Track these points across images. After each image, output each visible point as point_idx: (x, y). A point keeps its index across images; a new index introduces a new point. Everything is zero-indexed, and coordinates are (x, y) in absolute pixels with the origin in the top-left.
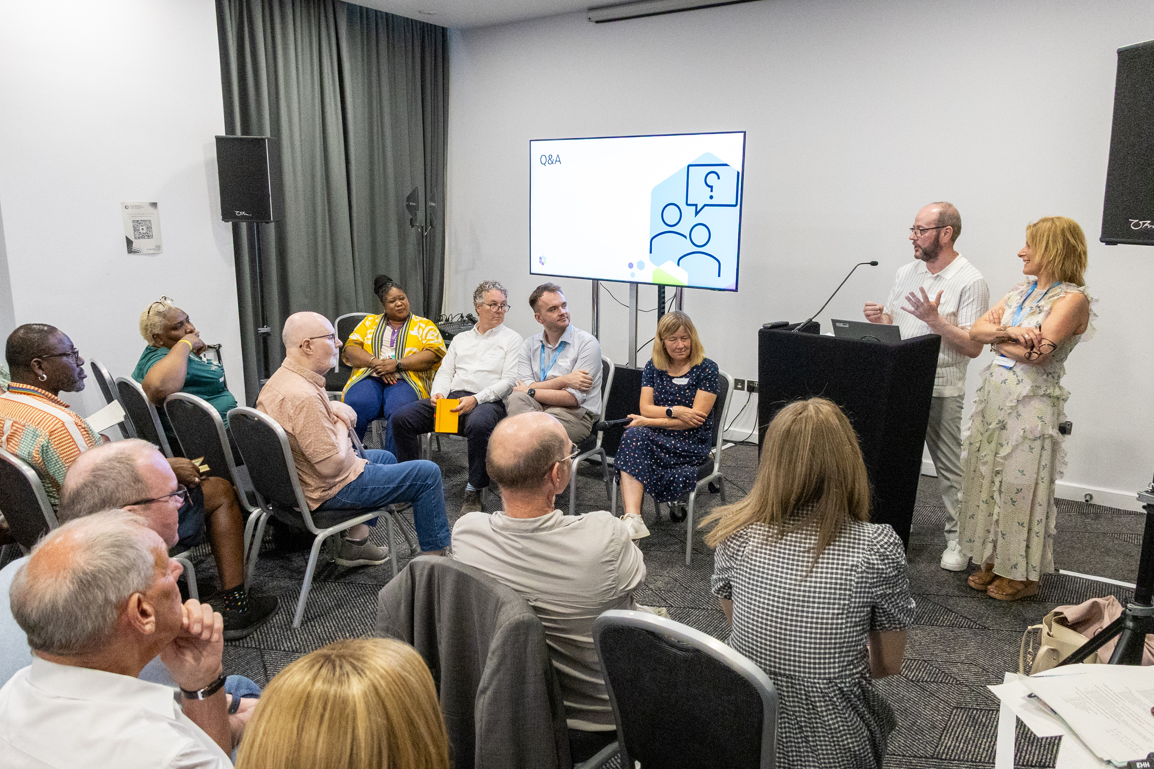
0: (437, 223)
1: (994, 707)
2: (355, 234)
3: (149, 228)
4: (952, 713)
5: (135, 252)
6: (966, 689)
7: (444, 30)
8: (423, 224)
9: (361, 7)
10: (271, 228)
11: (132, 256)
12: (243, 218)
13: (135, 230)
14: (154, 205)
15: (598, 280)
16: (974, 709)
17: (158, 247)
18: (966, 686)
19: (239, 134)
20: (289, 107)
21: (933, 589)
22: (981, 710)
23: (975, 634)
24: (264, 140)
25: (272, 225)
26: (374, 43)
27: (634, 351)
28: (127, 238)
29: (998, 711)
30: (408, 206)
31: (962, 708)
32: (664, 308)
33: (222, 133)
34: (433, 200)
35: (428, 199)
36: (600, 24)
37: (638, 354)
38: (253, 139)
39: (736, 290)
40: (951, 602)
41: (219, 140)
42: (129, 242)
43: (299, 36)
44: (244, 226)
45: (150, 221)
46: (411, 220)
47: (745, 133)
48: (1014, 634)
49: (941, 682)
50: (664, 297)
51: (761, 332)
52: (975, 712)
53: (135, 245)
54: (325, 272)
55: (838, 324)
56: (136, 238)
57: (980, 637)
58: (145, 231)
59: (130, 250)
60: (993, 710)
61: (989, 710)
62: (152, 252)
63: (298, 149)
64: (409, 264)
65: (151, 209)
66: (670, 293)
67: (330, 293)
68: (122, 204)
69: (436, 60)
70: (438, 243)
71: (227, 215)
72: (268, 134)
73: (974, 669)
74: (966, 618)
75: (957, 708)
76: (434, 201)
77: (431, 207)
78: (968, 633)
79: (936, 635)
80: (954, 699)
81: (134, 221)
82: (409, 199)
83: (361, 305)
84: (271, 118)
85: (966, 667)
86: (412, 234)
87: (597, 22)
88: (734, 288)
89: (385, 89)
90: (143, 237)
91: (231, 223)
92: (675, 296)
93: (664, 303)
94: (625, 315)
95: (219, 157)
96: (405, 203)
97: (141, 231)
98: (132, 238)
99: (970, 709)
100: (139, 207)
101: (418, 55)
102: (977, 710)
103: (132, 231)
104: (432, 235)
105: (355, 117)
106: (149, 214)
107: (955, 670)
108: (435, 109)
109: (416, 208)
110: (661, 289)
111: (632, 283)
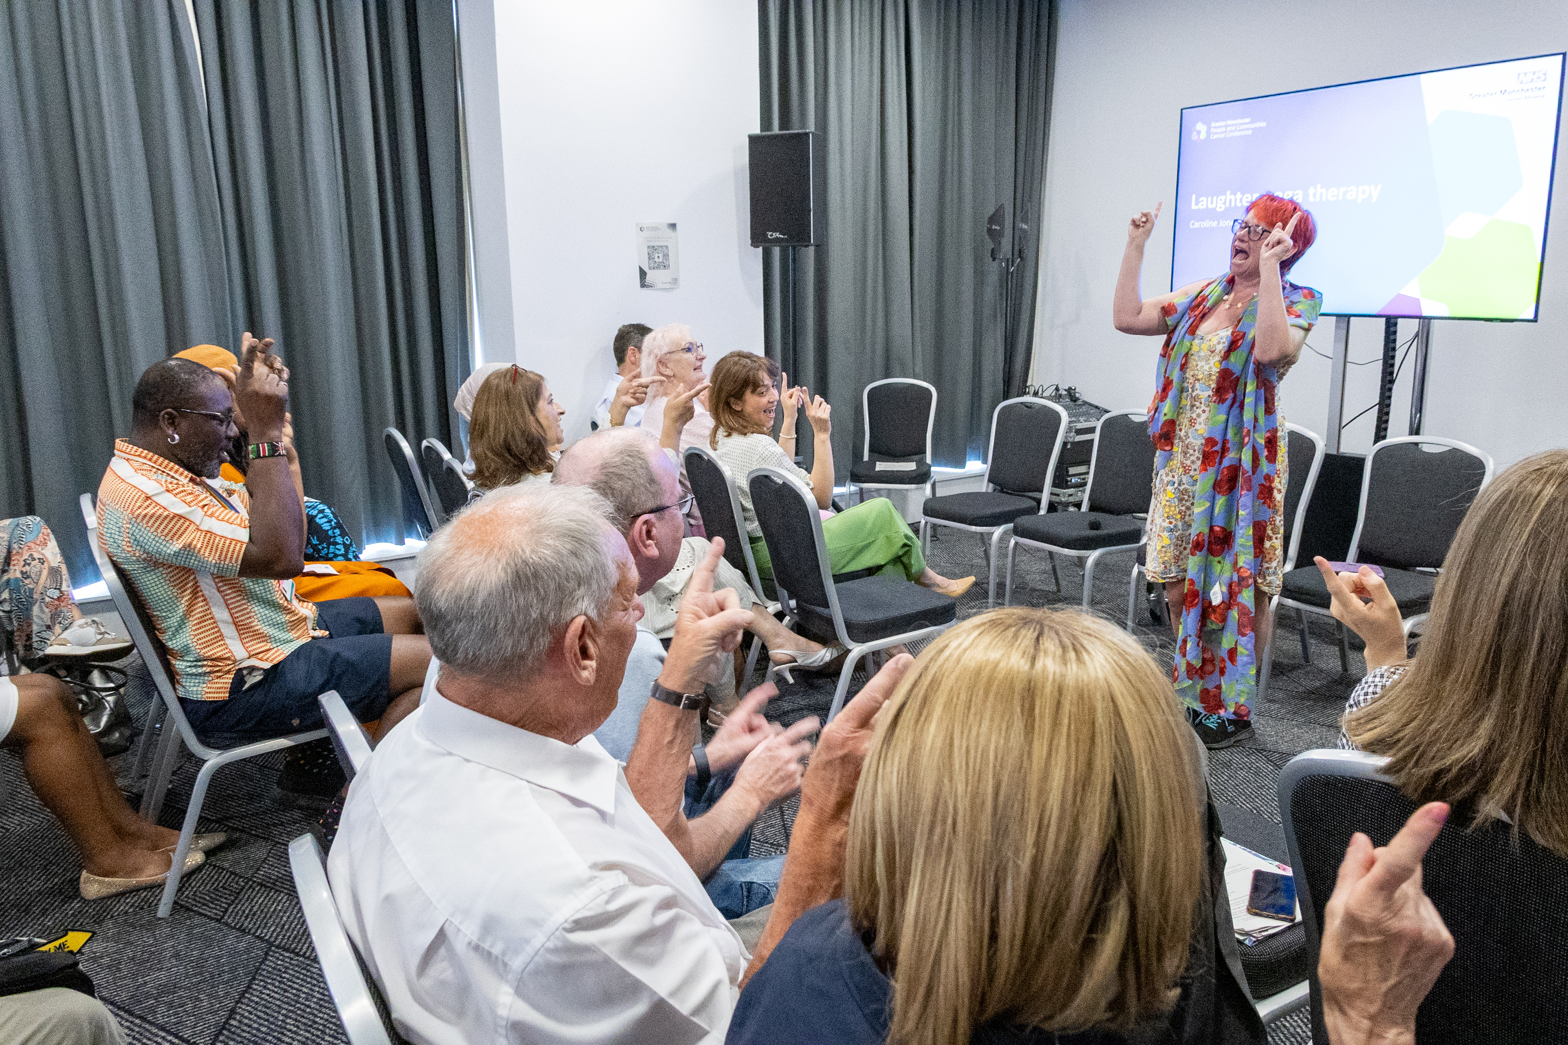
0: (1029, 254)
2: (916, 271)
3: (666, 256)
5: (648, 286)
8: (1009, 256)
10: (811, 252)
11: (645, 290)
12: (777, 241)
13: (650, 258)
14: (673, 226)
17: (675, 281)
19: (776, 130)
20: (840, 100)
24: (807, 134)
25: (812, 249)
27: (1338, 427)
28: (641, 269)
30: (990, 231)
32: (1393, 357)
33: (757, 130)
34: (1025, 220)
35: (1018, 218)
37: (1343, 431)
38: (795, 135)
39: (1536, 320)
41: (753, 139)
42: (643, 274)
44: (776, 251)
45: (667, 247)
46: (993, 251)
50: (1394, 341)
53: (649, 279)
54: (874, 322)
56: (650, 268)
58: (661, 260)
59: (643, 285)
62: (668, 286)
63: (848, 148)
64: (987, 311)
65: (669, 232)
66: (1406, 330)
67: (880, 348)
68: (637, 225)
70: (1028, 287)
71: (757, 238)
72: (811, 127)
76: (1027, 223)
77: (1021, 229)
81: (649, 247)
82: (992, 220)
83: (918, 369)
84: (816, 115)
86: (993, 270)
88: (1532, 317)
89: (967, 68)
90: (658, 267)
91: (761, 248)
92: (1416, 337)
93: (1394, 349)
94: (1324, 369)
95: (750, 164)
96: (986, 226)
97: (657, 260)
98: (646, 269)
100: (655, 229)
101: (1014, 20)
103: (647, 259)
104: (1021, 270)
105: (924, 106)
106: (667, 238)
108: (1032, 97)
109: (1001, 234)
110: (1391, 323)
111: (1338, 316)
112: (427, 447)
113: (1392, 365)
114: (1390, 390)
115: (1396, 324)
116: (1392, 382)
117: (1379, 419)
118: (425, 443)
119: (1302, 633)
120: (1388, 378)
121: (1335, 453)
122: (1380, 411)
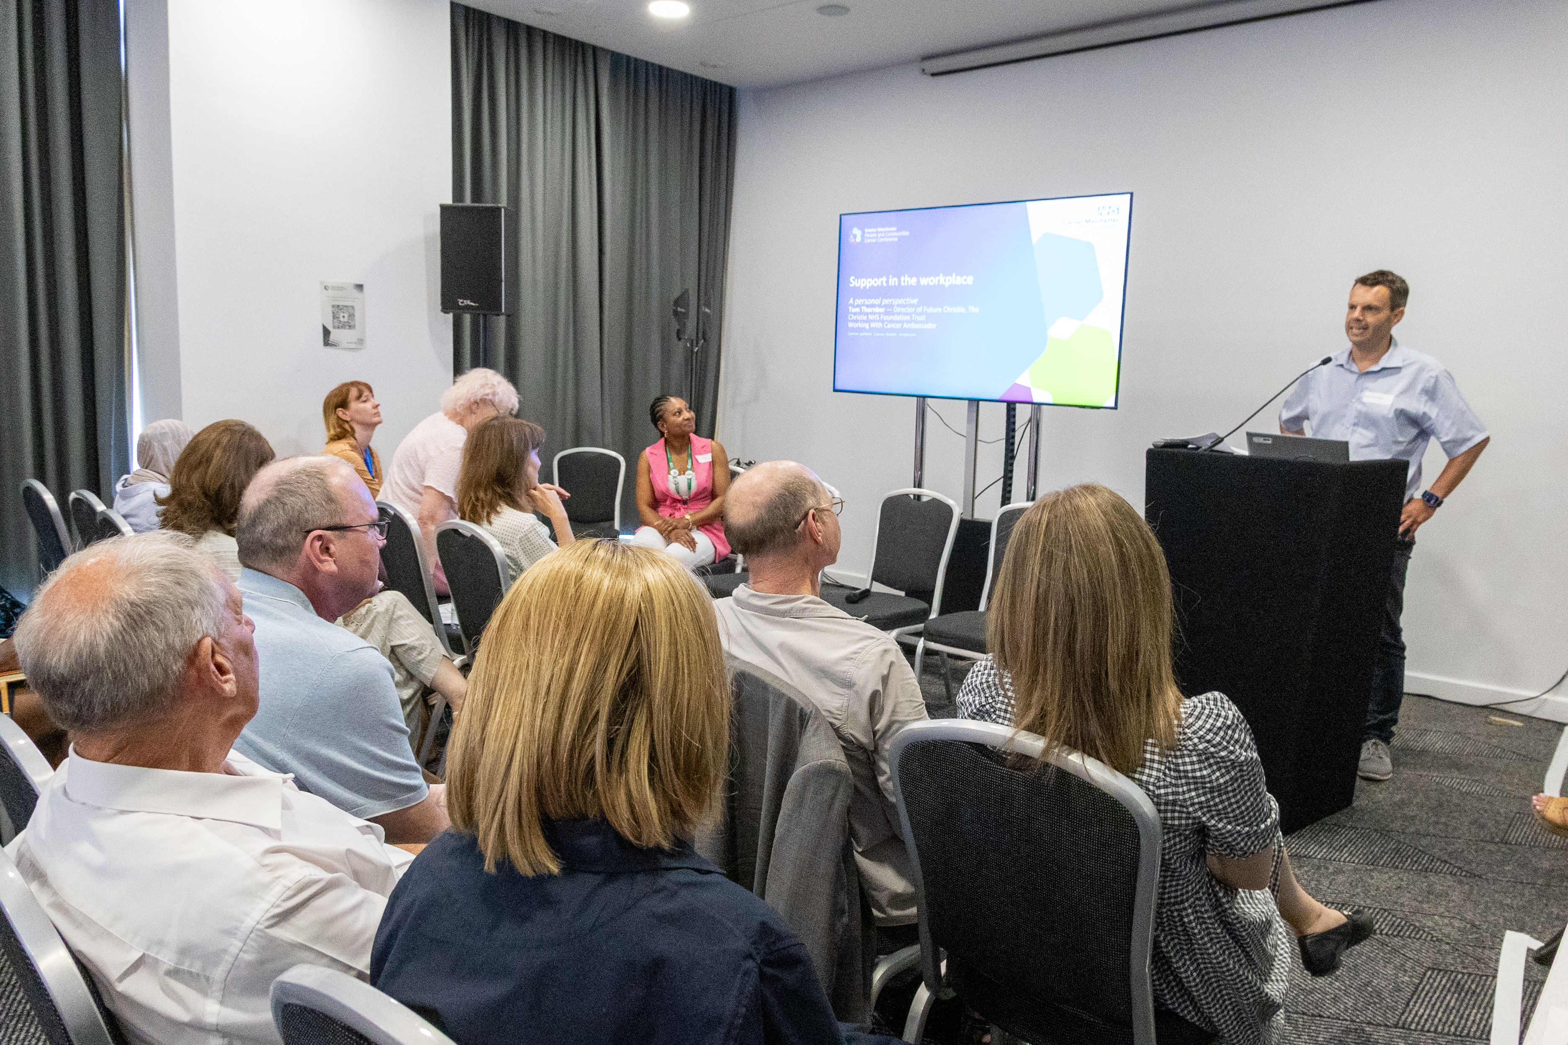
0: (712, 335)
1: (1490, 972)
2: (605, 347)
3: (351, 316)
4: (1425, 974)
5: (332, 345)
6: (1447, 947)
7: (731, 91)
8: (694, 337)
9: (628, 57)
10: (502, 321)
11: (329, 349)
12: (468, 307)
13: (335, 317)
14: (360, 287)
15: (924, 397)
16: (1458, 972)
17: (361, 341)
18: (1448, 943)
19: (468, 202)
20: (532, 179)
21: (1397, 825)
22: (1470, 974)
23: (1460, 882)
24: (499, 209)
25: (502, 319)
26: (642, 102)
27: (972, 498)
28: (324, 327)
29: (1495, 977)
30: (676, 313)
31: (1440, 970)
32: (1013, 437)
33: (449, 201)
34: (707, 305)
35: (702, 302)
36: (936, 78)
37: (976, 501)
38: (487, 209)
39: (1116, 408)
40: (1424, 842)
41: (444, 209)
42: (326, 332)
43: (549, 88)
44: (467, 318)
45: (353, 307)
46: (678, 331)
47: (1132, 194)
48: (1519, 886)
49: (1409, 937)
50: (1014, 423)
51: (1150, 453)
52: (1460, 976)
53: (333, 338)
54: (564, 392)
55: (1255, 440)
56: (334, 327)
57: (1467, 887)
58: (346, 320)
59: (327, 343)
60: (1487, 976)
61: (1481, 976)
62: (353, 346)
63: (539, 224)
65: (356, 293)
66: (1023, 413)
67: (570, 418)
68: (322, 283)
69: (719, 135)
70: (711, 367)
71: (448, 304)
72: (503, 203)
73: (1456, 923)
74: (1446, 862)
75: (1434, 969)
76: (709, 307)
77: (705, 313)
78: (1450, 881)
79: (1402, 880)
80: (1428, 957)
81: (333, 306)
82: (677, 303)
83: (608, 439)
84: (508, 190)
85: (1446, 921)
86: (679, 349)
87: (933, 75)
88: (1113, 405)
89: (654, 160)
90: (343, 327)
91: (451, 315)
92: (1030, 421)
93: (1014, 430)
94: (961, 446)
95: (442, 233)
96: (672, 308)
97: (342, 319)
98: (330, 328)
99: (1452, 972)
100: (340, 288)
101: (697, 126)
102: (1463, 974)
103: (331, 318)
104: (705, 351)
105: (613, 193)
106: (352, 298)
107: (1430, 924)
108: (715, 195)
109: (686, 315)
110: (1011, 407)
111: (970, 400)
112: (77, 500)
113: (1013, 444)
114: (1012, 464)
115: (1014, 409)
116: (1013, 458)
117: (1004, 489)
118: (73, 496)
119: (945, 679)
120: (1010, 455)
121: (969, 518)
122: (1004, 483)
